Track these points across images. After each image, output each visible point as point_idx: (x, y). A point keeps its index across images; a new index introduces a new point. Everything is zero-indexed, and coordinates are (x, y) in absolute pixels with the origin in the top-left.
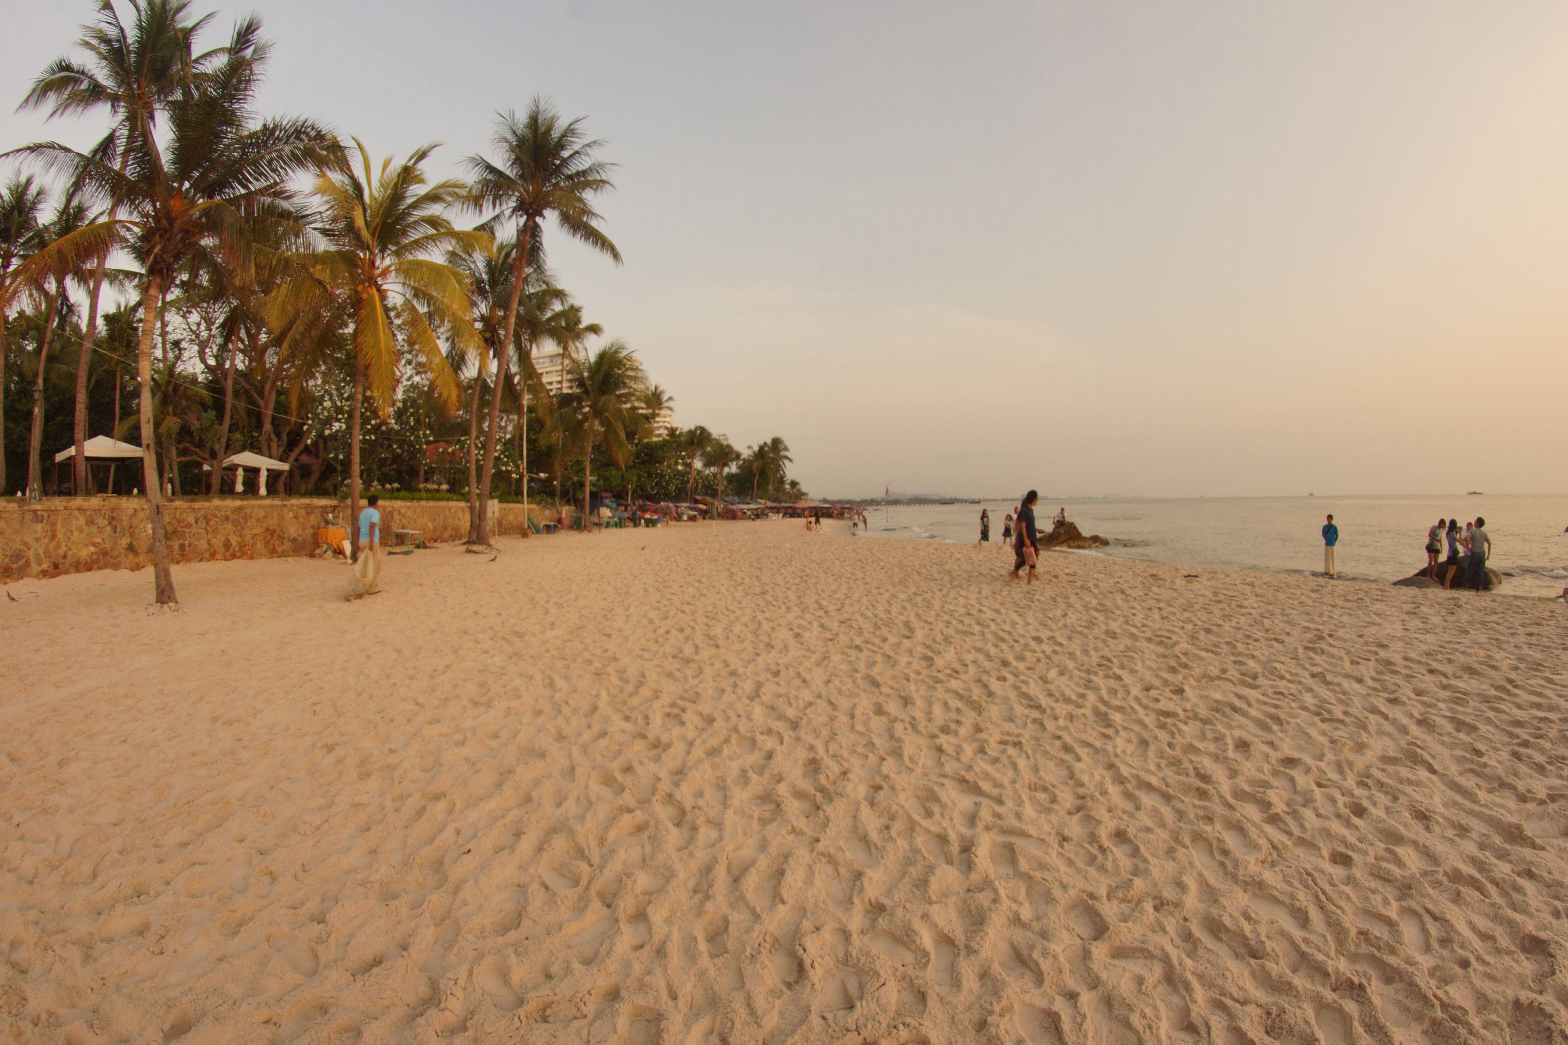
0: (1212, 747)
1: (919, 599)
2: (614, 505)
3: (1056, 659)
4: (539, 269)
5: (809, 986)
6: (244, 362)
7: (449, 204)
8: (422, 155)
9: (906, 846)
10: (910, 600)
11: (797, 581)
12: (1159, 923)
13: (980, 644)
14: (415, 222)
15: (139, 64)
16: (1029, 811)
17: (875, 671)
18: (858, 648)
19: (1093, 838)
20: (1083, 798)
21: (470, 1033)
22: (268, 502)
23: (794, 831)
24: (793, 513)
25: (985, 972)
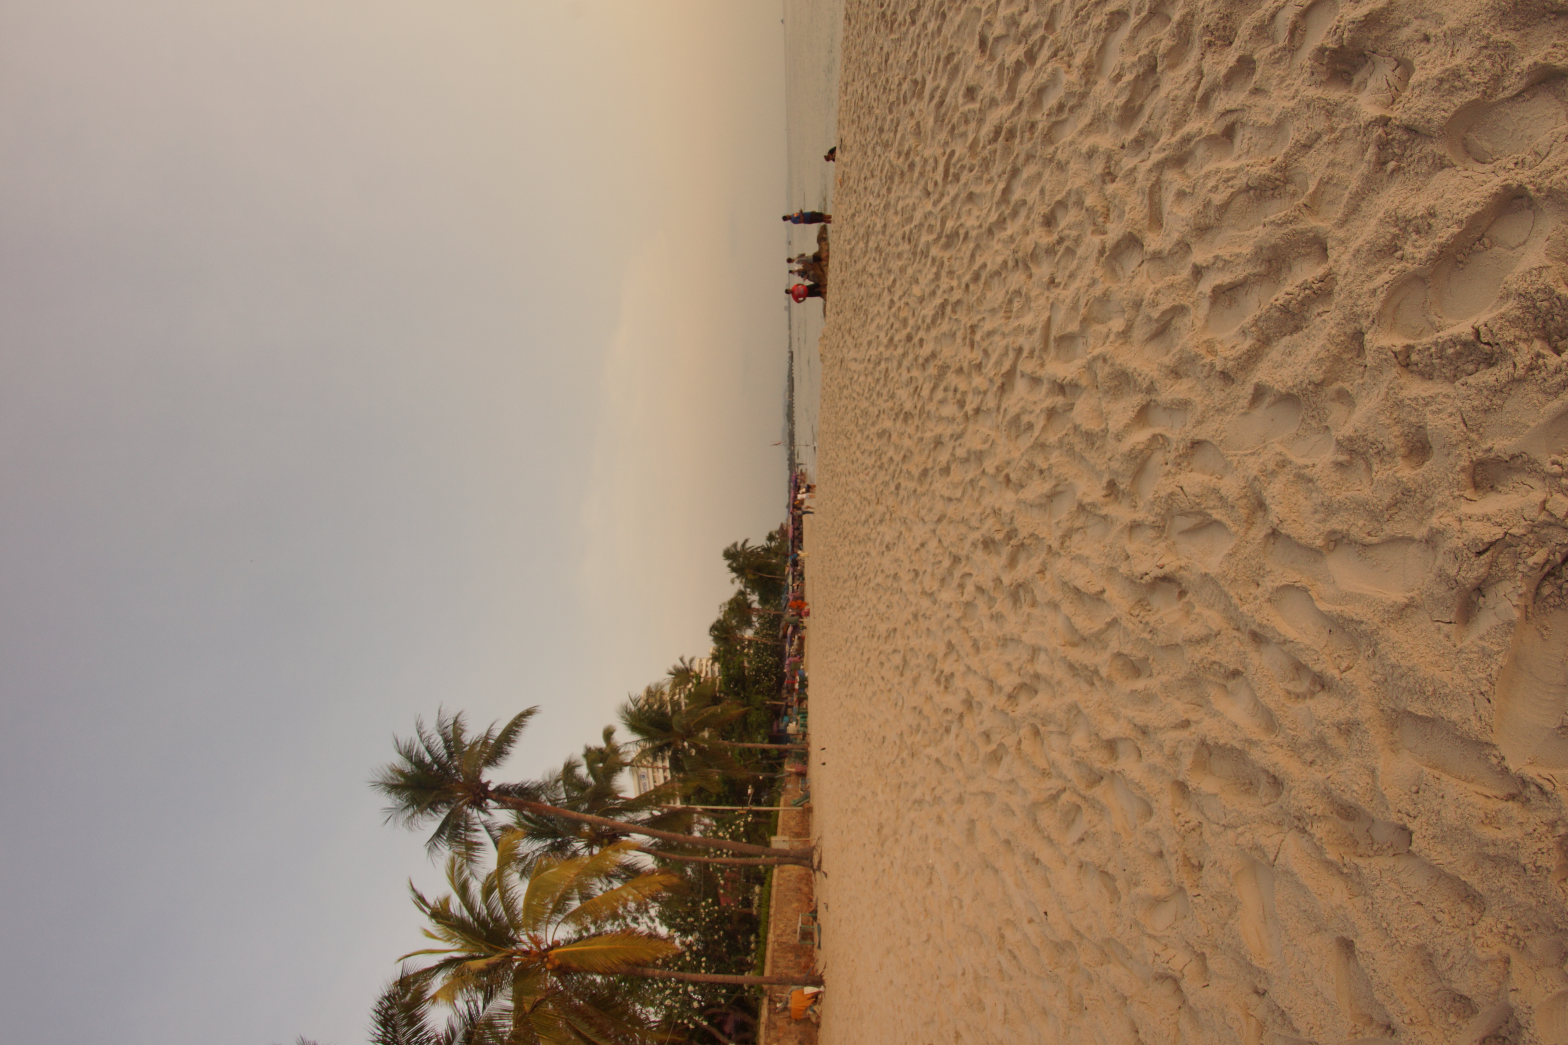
0: (973, 125)
3: (905, 287)
5: (1182, 572)
7: (472, 874)
8: (420, 900)
11: (847, 542)
12: (1126, 177)
14: (488, 908)
16: (1027, 320)
19: (1050, 251)
21: (1207, 951)
23: (1042, 573)
25: (1172, 372)
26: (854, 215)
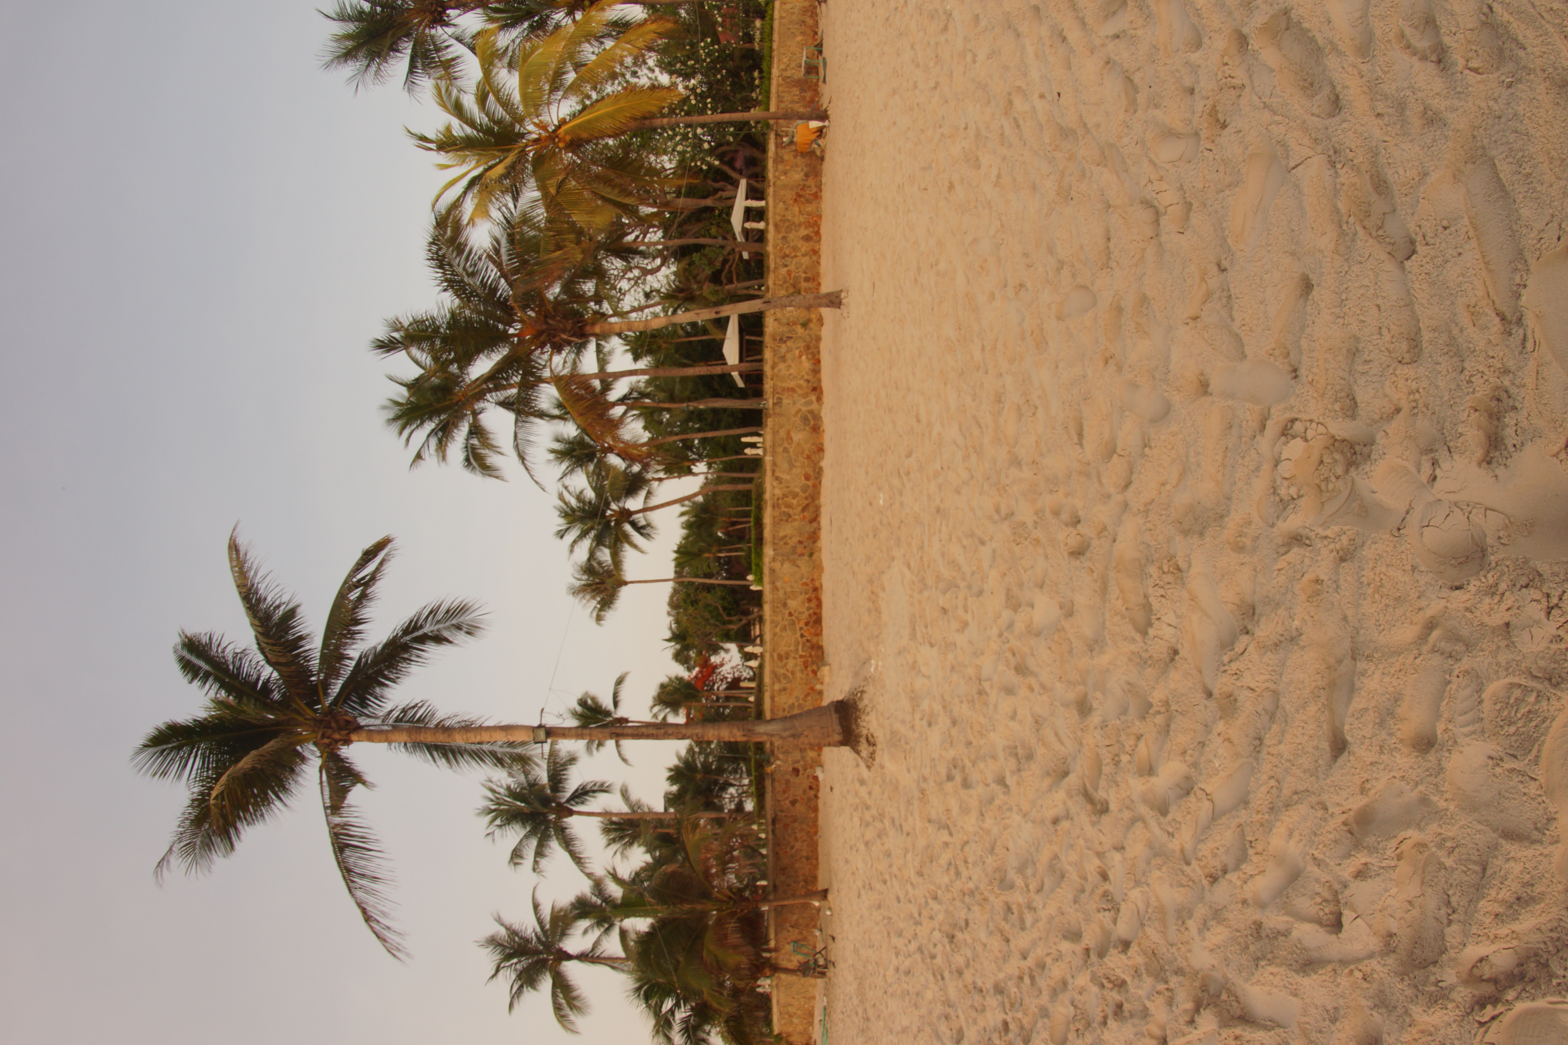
6: (655, 232)
7: (460, 90)
8: (423, 140)
14: (487, 115)
15: (444, 410)
22: (770, 199)
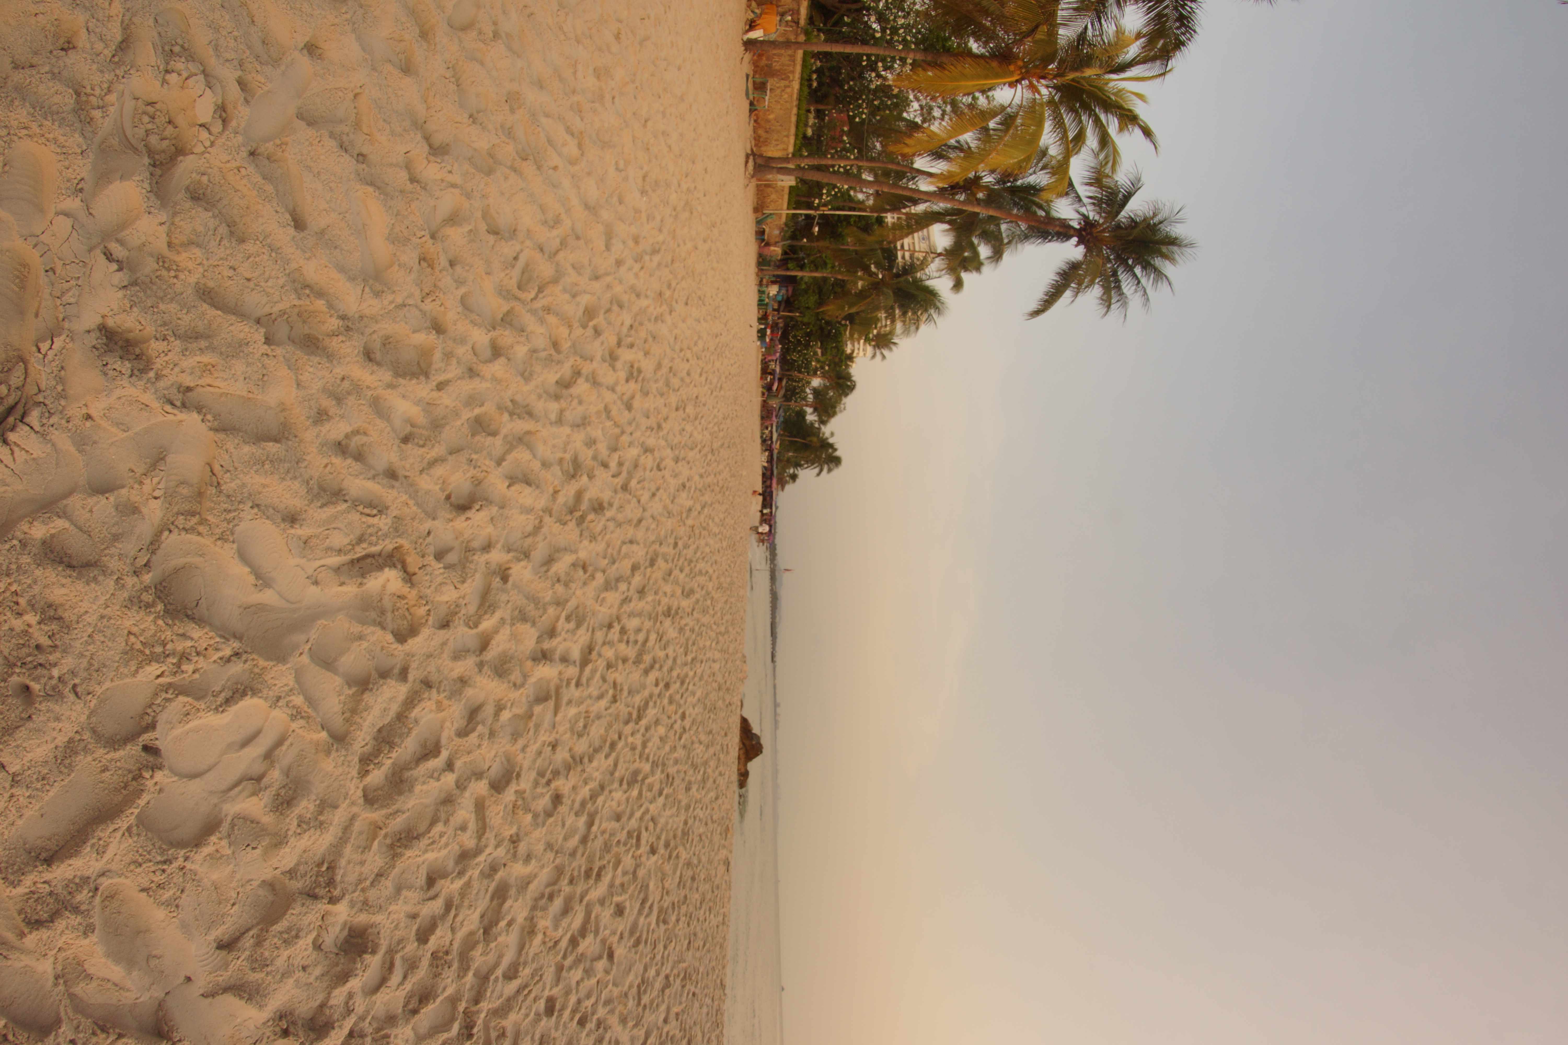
0: (618, 882)
1: (709, 602)
2: (779, 298)
3: (671, 734)
4: (1026, 237)
5: (450, 516)
7: (1096, 155)
8: (1147, 133)
9: (548, 599)
10: (708, 593)
11: (721, 484)
12: (502, 841)
13: (679, 661)
14: (1081, 122)
16: (573, 711)
17: (660, 562)
18: (676, 545)
19: (556, 773)
20: (581, 762)
21: (409, 186)
23: (556, 492)
24: (767, 476)
25: (466, 682)
26: (717, 798)
